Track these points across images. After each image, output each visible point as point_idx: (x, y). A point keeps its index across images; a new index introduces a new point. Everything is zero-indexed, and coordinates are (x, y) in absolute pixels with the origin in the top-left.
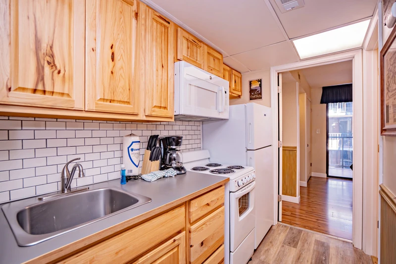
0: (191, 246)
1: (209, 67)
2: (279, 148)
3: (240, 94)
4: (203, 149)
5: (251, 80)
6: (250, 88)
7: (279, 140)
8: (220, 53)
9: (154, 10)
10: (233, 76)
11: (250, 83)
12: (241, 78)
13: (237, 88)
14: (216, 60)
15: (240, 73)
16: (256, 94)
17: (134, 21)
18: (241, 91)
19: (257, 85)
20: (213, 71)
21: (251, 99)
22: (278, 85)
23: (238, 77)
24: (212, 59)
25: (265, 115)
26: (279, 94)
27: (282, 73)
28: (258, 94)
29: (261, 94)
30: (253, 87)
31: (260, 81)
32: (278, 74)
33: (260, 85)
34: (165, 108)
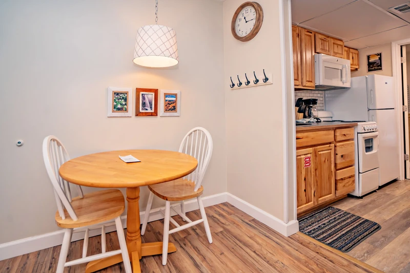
0: (337, 154)
1: (334, 52)
2: (404, 113)
3: (357, 67)
4: (325, 111)
5: (369, 54)
6: (369, 62)
7: (403, 104)
8: (341, 40)
9: (305, 29)
10: (351, 54)
11: (369, 57)
12: (358, 54)
13: (355, 63)
14: (339, 47)
15: (357, 50)
16: (375, 66)
17: (297, 38)
18: (358, 65)
19: (377, 58)
20: (337, 55)
21: (369, 71)
22: (402, 56)
23: (355, 53)
24: (336, 46)
25: (386, 83)
26: (402, 64)
27: (406, 45)
28: (378, 66)
29: (381, 65)
30: (372, 60)
31: (380, 55)
32: (401, 46)
33: (380, 59)
34: (311, 82)
